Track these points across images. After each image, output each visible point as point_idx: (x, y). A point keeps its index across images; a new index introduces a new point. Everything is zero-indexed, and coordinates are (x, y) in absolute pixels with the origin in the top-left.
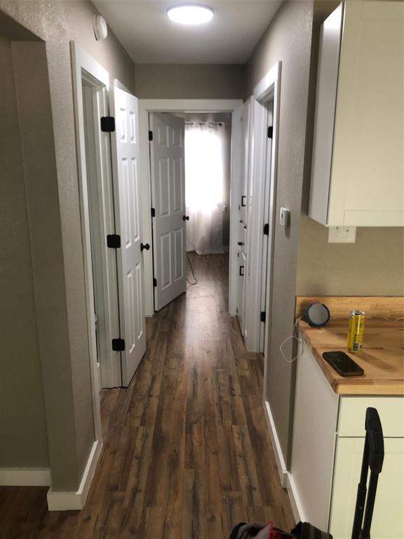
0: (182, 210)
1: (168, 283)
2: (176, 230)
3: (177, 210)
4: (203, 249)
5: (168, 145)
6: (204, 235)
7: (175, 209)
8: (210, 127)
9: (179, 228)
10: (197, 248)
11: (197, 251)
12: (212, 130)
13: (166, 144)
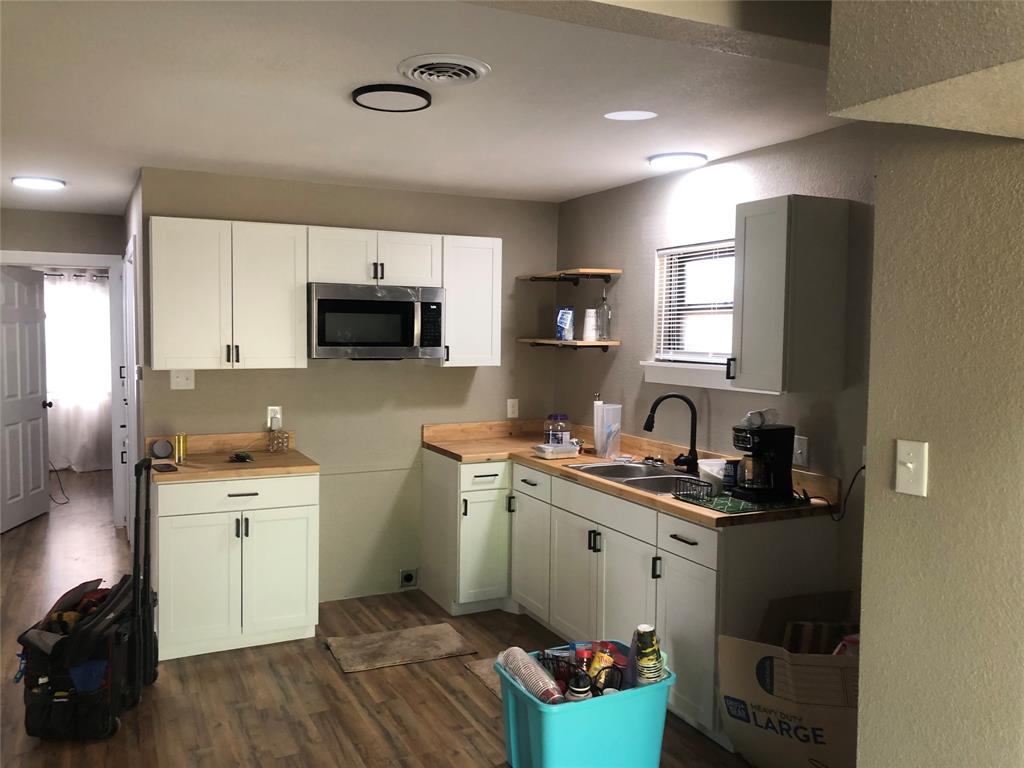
0: (40, 394)
1: (19, 495)
2: (31, 420)
3: (31, 393)
4: (84, 461)
5: (17, 306)
6: (86, 440)
7: (28, 391)
8: (91, 281)
9: (38, 419)
10: (73, 462)
11: (73, 467)
12: (97, 285)
13: (14, 304)
